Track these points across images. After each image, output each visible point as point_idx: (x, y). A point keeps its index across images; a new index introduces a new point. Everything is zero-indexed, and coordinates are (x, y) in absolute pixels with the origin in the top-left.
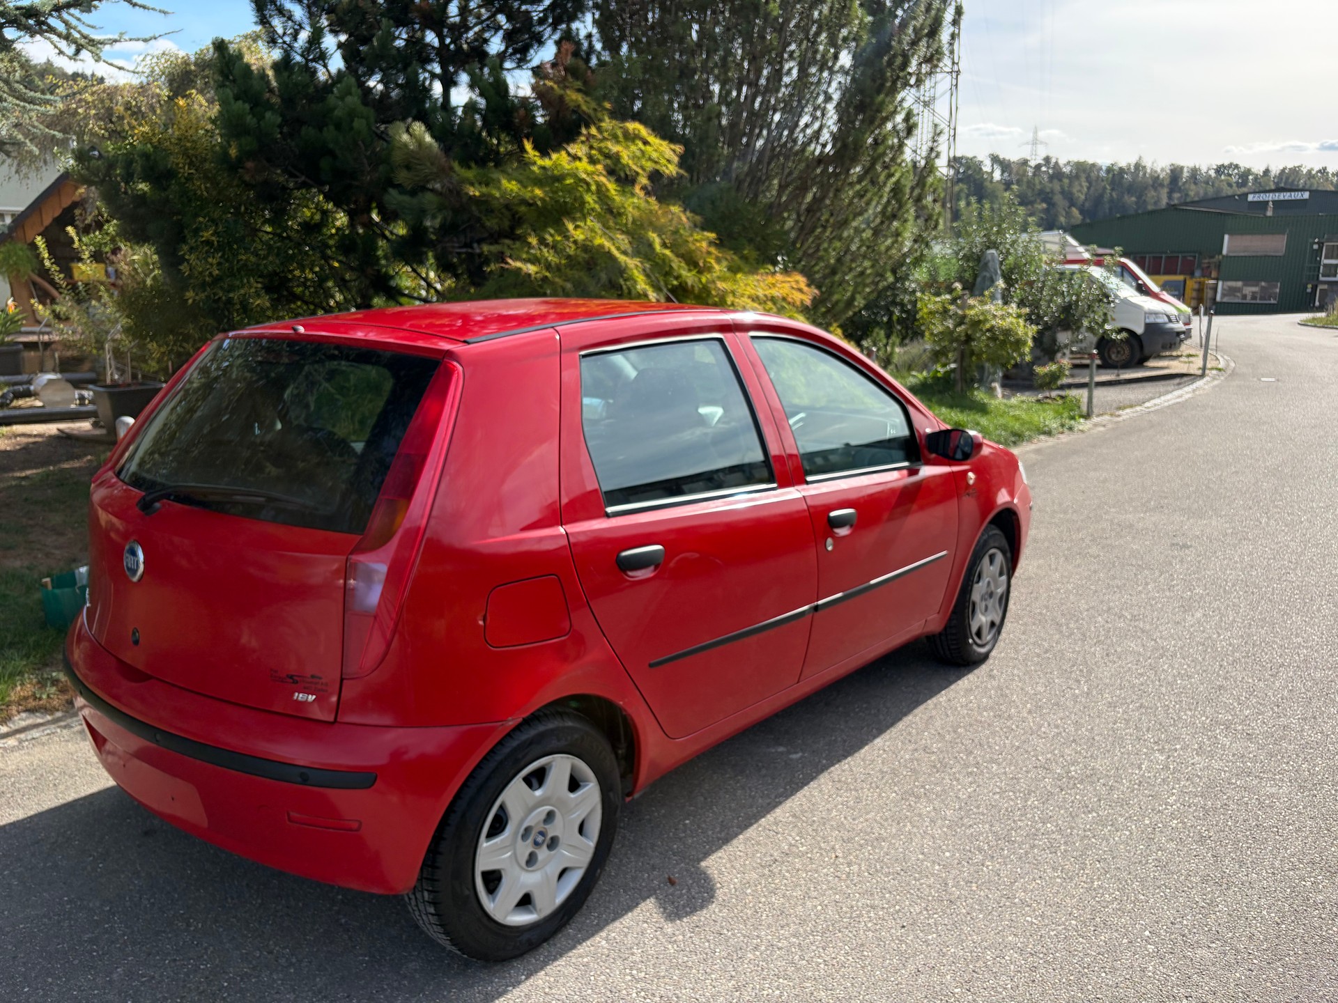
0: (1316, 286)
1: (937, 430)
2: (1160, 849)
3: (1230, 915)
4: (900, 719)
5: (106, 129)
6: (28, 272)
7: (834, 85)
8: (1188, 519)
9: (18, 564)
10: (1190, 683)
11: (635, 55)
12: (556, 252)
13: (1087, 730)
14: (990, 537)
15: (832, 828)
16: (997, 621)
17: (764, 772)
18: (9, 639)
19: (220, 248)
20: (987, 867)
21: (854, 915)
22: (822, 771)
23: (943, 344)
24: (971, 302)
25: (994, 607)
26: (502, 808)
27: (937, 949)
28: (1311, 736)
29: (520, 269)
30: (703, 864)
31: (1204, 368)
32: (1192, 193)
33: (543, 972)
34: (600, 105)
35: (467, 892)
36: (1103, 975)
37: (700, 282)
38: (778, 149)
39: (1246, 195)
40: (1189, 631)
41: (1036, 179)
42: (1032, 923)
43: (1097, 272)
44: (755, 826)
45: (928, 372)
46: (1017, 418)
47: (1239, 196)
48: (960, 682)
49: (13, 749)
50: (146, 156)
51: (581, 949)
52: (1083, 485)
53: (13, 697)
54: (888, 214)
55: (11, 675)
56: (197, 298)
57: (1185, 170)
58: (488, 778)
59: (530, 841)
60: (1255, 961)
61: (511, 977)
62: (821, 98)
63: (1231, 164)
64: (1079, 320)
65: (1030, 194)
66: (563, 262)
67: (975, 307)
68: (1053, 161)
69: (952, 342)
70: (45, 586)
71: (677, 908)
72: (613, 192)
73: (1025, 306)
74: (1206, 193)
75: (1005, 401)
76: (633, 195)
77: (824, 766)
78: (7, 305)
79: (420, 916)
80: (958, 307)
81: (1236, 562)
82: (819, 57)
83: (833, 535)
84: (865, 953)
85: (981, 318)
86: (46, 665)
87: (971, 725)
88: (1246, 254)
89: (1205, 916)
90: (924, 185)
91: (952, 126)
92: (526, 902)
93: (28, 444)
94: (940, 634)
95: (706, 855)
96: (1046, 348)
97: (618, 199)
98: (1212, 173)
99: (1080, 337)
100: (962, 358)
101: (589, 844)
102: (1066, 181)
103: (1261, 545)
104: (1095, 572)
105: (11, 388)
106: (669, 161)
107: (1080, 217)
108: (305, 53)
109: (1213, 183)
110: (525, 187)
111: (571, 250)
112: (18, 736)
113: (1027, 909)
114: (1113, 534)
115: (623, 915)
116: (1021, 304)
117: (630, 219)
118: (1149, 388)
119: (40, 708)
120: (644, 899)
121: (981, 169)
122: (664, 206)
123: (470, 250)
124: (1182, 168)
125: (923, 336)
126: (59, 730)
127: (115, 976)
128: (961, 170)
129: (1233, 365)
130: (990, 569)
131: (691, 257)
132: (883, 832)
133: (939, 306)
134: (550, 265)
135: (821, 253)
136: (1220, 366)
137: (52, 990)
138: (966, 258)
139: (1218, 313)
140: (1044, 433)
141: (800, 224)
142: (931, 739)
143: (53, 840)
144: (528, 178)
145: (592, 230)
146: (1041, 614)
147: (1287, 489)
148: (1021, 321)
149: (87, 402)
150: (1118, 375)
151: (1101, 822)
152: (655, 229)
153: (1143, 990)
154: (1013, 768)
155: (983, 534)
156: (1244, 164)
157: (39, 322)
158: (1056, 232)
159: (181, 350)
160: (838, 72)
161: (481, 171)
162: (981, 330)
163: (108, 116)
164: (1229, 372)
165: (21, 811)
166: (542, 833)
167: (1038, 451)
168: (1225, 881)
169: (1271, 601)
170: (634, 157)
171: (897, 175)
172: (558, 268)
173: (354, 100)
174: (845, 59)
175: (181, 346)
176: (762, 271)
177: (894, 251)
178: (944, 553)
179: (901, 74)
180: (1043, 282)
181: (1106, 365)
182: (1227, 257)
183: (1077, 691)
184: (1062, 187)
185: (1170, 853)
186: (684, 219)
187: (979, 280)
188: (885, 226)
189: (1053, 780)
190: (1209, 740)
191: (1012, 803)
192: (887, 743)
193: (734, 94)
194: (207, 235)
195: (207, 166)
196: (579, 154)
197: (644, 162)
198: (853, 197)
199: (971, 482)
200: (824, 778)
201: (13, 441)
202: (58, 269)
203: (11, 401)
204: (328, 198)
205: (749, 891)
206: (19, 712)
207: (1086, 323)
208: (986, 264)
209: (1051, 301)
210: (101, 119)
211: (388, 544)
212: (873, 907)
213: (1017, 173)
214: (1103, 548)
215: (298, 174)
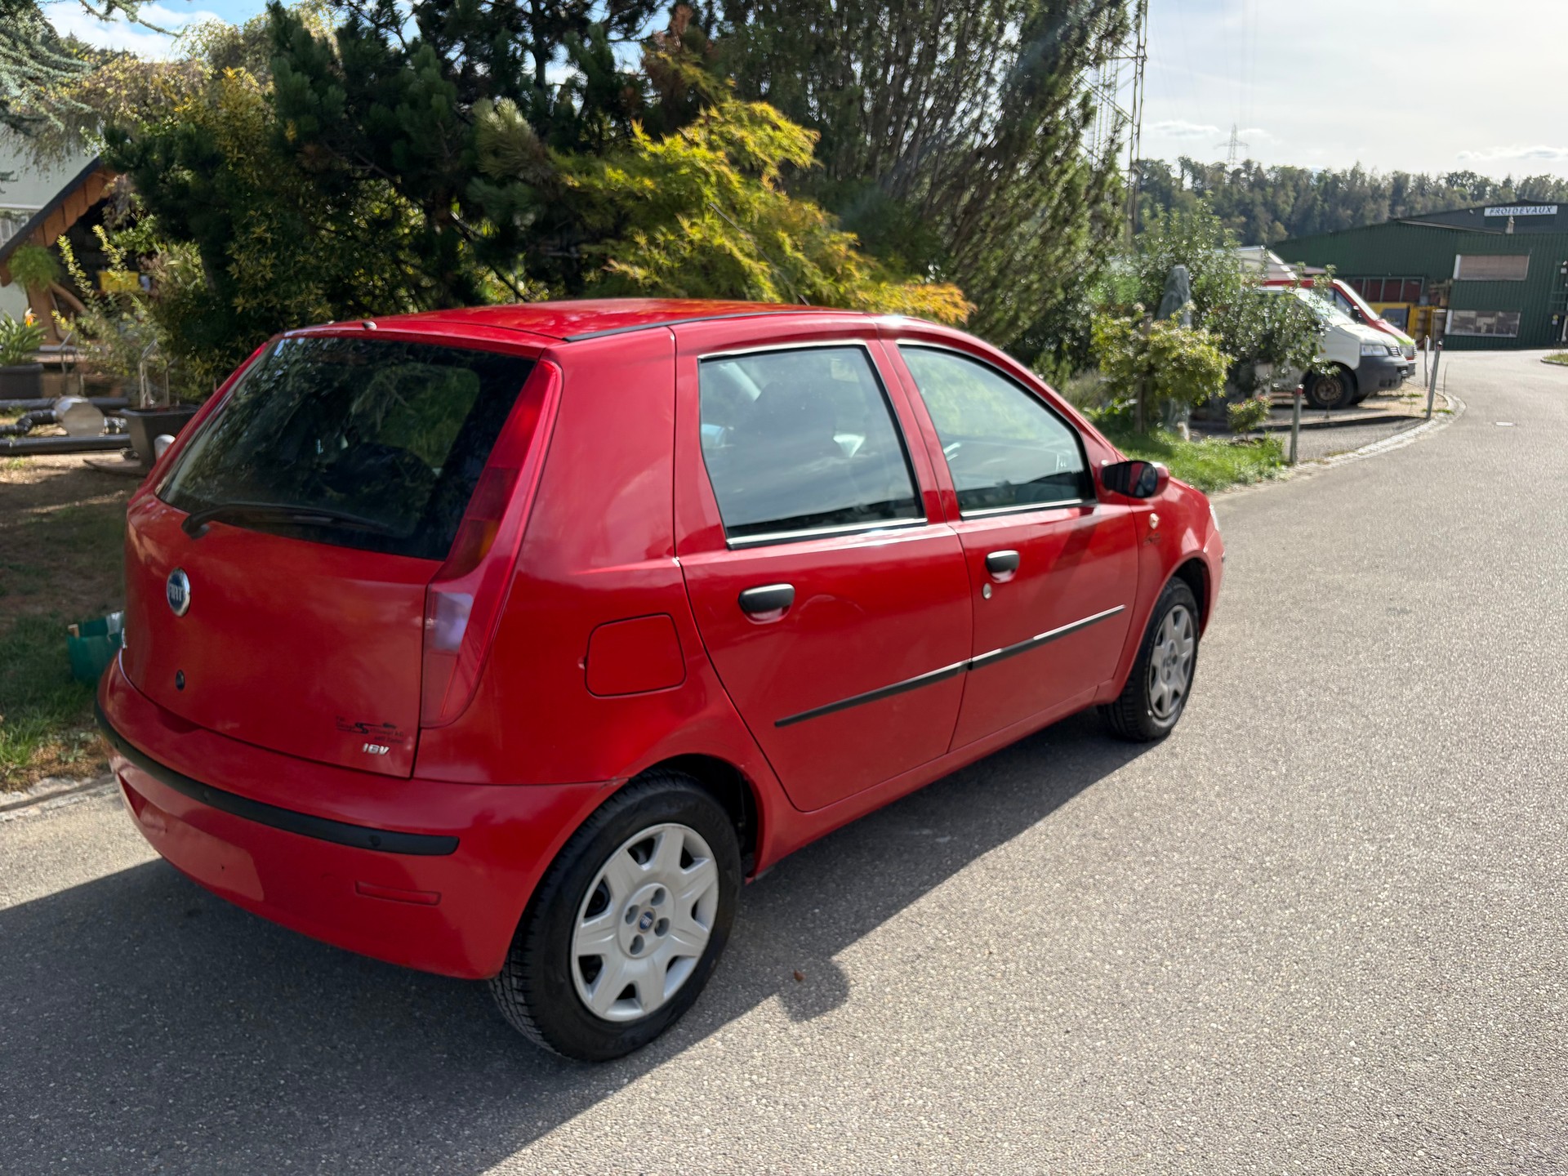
0: (1564, 318)
1: (1115, 462)
2: (1369, 950)
3: (1451, 1026)
4: (1066, 801)
5: (140, 113)
6: (49, 280)
7: (998, 64)
8: (1408, 581)
9: (39, 610)
10: (1407, 766)
11: (762, 27)
12: (668, 254)
13: (1285, 816)
14: (1175, 591)
15: (985, 921)
16: (1182, 690)
17: (906, 857)
18: (30, 694)
19: (275, 244)
20: (1166, 967)
21: (1010, 1018)
22: (974, 857)
23: (1121, 375)
24: (1155, 326)
25: (1178, 674)
26: (603, 883)
27: (1107, 1057)
28: (1548, 827)
29: (625, 273)
30: (835, 958)
31: (1429, 411)
32: (1418, 207)
33: (648, 1076)
34: (721, 82)
35: (562, 980)
36: (1301, 1089)
37: (838, 292)
38: (930, 142)
39: (1483, 209)
40: (1406, 707)
41: (1234, 187)
42: (1217, 1029)
43: (1304, 295)
44: (896, 917)
45: (1103, 409)
46: (1207, 464)
47: (1474, 209)
48: (1136, 761)
49: (35, 819)
50: (187, 137)
51: (693, 1051)
52: (1283, 541)
53: (35, 760)
54: (1059, 219)
55: (32, 735)
56: (248, 305)
57: (1411, 179)
58: (589, 847)
59: (635, 923)
60: (1479, 1077)
61: (611, 1080)
62: (982, 81)
63: (1466, 172)
64: (1283, 351)
65: (1226, 205)
66: (677, 265)
67: (1160, 333)
68: (1255, 166)
69: (1131, 372)
70: (72, 633)
71: (804, 1007)
72: (736, 185)
73: (1218, 332)
74: (1435, 206)
75: (1193, 444)
76: (759, 188)
77: (977, 851)
78: (24, 317)
79: (507, 1006)
80: (1139, 330)
81: (1463, 630)
82: (980, 30)
83: (991, 580)
84: (1023, 1061)
85: (1167, 345)
86: (73, 724)
87: (1149, 809)
88: (1481, 278)
89: (1421, 1026)
90: (1102, 184)
91: (1136, 123)
92: (629, 994)
93: (50, 477)
94: (1114, 704)
95: (839, 948)
96: (1243, 382)
97: (741, 192)
98: (1443, 183)
99: (1283, 371)
100: (1143, 393)
101: (704, 930)
102: (1269, 190)
103: (1494, 611)
104: (1297, 639)
105: (30, 414)
106: (802, 149)
107: (1286, 233)
108: (375, 17)
109: (1444, 194)
110: (633, 177)
111: (686, 253)
112: (40, 804)
113: (1212, 1014)
114: (1319, 596)
115: (742, 1014)
116: (1214, 330)
117: (756, 217)
118: (1364, 432)
119: (66, 773)
120: (766, 997)
121: (1169, 175)
122: (796, 202)
123: (566, 254)
124: (1407, 177)
125: (1097, 365)
126: (88, 798)
127: (154, 1072)
128: (1145, 177)
129: (1463, 406)
130: (1175, 629)
131: (827, 263)
132: (1044, 926)
133: (1117, 331)
134: (661, 268)
135: (981, 263)
136: (1448, 408)
137: (82, 1086)
138: (1150, 277)
139: (1446, 348)
140: (1239, 481)
141: (955, 229)
142: (1102, 823)
143: (81, 920)
144: (636, 167)
145: (711, 228)
146: (1232, 685)
147: (1525, 548)
148: (1214, 350)
149: (118, 430)
150: (1327, 417)
151: (1300, 919)
152: (786, 228)
153: (1347, 1107)
154: (1197, 857)
155: (1166, 588)
156: (1481, 173)
157: (61, 340)
158: (1256, 248)
159: (229, 366)
160: (1003, 48)
161: (581, 159)
162: (1167, 359)
163: (141, 98)
164: (1458, 414)
165: (45, 887)
166: (649, 915)
167: (1231, 502)
168: (1444, 987)
169: (1504, 674)
170: (761, 144)
171: (1071, 172)
172: (671, 271)
173: (432, 72)
174: (1012, 33)
175: (228, 362)
176: (910, 281)
177: (1065, 263)
178: (1121, 607)
179: (1078, 50)
180: (1241, 306)
181: (1313, 406)
182: (1458, 281)
183: (1274, 773)
184: (1264, 197)
185: (1381, 955)
186: (819, 216)
187: (1164, 300)
188: (1056, 232)
189: (1245, 871)
190: (1428, 829)
191: (1196, 896)
192: (1051, 827)
193: (880, 72)
194: (258, 231)
195: (259, 150)
196: (697, 139)
197: (772, 150)
198: (1018, 198)
199: (1154, 525)
200: (976, 866)
201: (33, 473)
202: (84, 275)
203: (30, 428)
204: (401, 191)
205: (888, 989)
206: (41, 778)
207: (1290, 355)
208: (1173, 282)
209: (1249, 328)
210: (133, 101)
211: (475, 572)
212: (1033, 1010)
213: (1212, 180)
214: (1307, 612)
215: (366, 161)
